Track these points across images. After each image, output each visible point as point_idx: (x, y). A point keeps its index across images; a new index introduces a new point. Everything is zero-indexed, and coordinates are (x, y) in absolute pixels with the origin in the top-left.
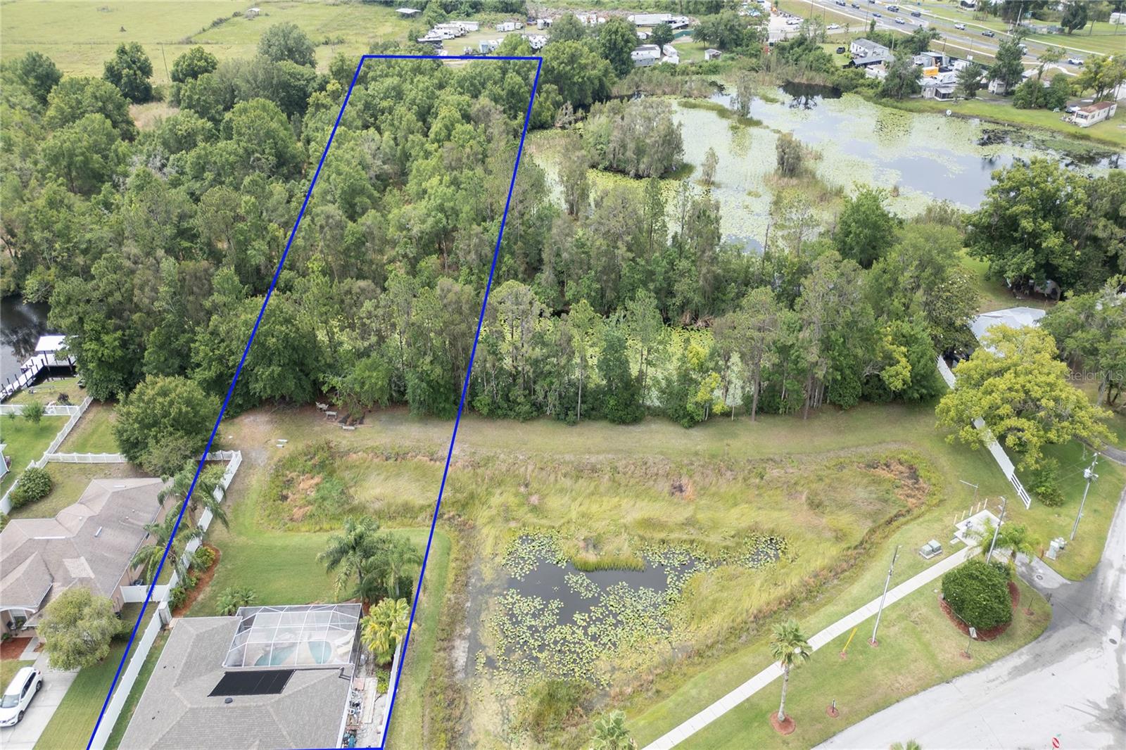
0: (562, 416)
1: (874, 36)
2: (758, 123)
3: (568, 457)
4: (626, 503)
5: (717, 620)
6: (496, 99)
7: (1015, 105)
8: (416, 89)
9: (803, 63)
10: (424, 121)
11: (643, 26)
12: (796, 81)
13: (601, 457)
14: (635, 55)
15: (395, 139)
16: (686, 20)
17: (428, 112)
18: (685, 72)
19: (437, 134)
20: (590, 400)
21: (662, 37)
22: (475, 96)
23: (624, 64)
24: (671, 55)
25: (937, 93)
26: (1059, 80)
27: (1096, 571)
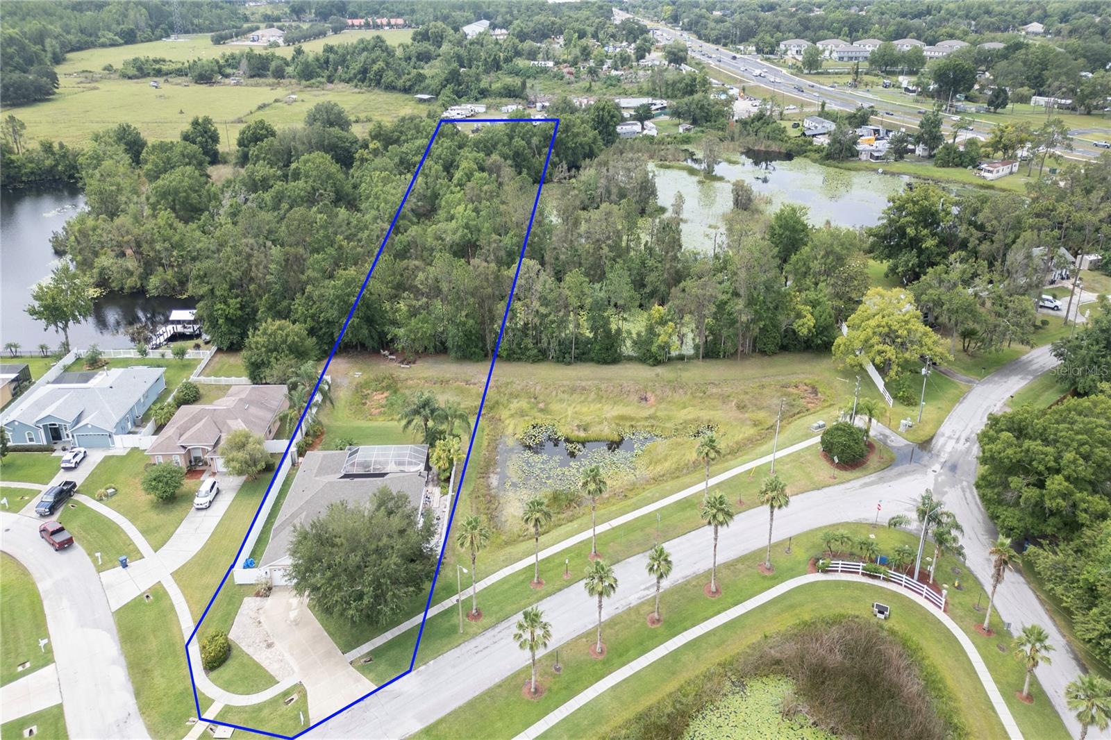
0: (561, 359)
1: (824, 114)
2: (721, 179)
3: (565, 383)
4: (606, 408)
5: (667, 465)
6: (506, 158)
7: (936, 164)
8: (442, 148)
9: (761, 134)
10: (448, 172)
11: (627, 108)
12: (756, 148)
13: (589, 383)
14: (619, 129)
15: (426, 183)
16: (665, 103)
17: (451, 165)
18: (661, 142)
19: (460, 180)
20: (581, 346)
21: (643, 115)
22: (488, 155)
23: (610, 135)
24: (651, 128)
25: (872, 156)
26: (971, 143)
27: (932, 438)
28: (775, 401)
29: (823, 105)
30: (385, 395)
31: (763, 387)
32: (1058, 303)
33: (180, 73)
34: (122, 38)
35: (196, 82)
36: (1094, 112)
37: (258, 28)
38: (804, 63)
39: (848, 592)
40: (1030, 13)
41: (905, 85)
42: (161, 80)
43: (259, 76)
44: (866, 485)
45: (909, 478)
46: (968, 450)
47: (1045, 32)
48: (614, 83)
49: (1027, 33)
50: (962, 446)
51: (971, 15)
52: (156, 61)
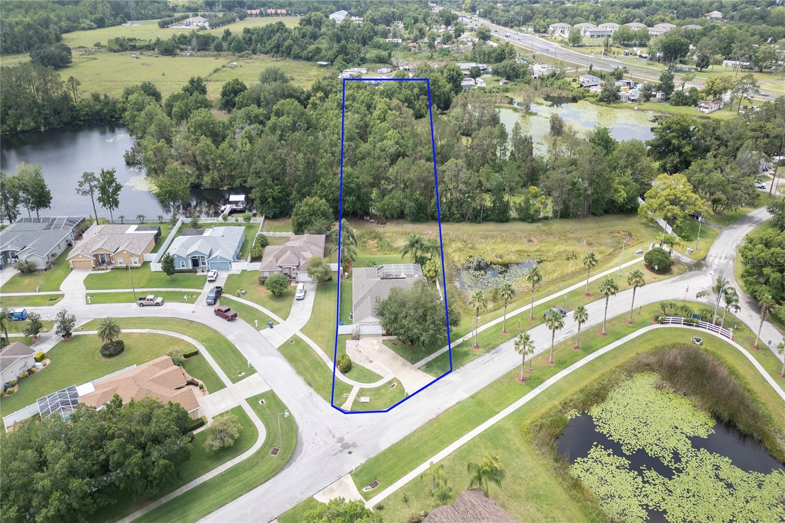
0: (474, 220)
1: (592, 73)
3: (480, 233)
4: (509, 246)
7: (671, 104)
9: (556, 86)
11: (465, 69)
12: (552, 95)
13: (495, 233)
14: (463, 83)
16: (485, 66)
18: (491, 91)
20: (486, 212)
21: (475, 74)
23: (458, 87)
24: (481, 83)
25: (629, 99)
26: (693, 90)
27: (705, 258)
28: (609, 241)
29: (591, 67)
30: (375, 241)
31: (599, 233)
32: (763, 184)
33: (149, 48)
34: (96, 24)
35: (162, 54)
36: (764, 70)
37: (188, 17)
38: (569, 40)
39: (678, 333)
40: (711, 4)
41: (638, 53)
42: (138, 53)
43: (203, 50)
44: (674, 281)
45: (697, 278)
46: (727, 263)
47: (723, 18)
48: (447, 53)
49: (711, 18)
50: (723, 261)
51: (672, 6)
52: (130, 40)
